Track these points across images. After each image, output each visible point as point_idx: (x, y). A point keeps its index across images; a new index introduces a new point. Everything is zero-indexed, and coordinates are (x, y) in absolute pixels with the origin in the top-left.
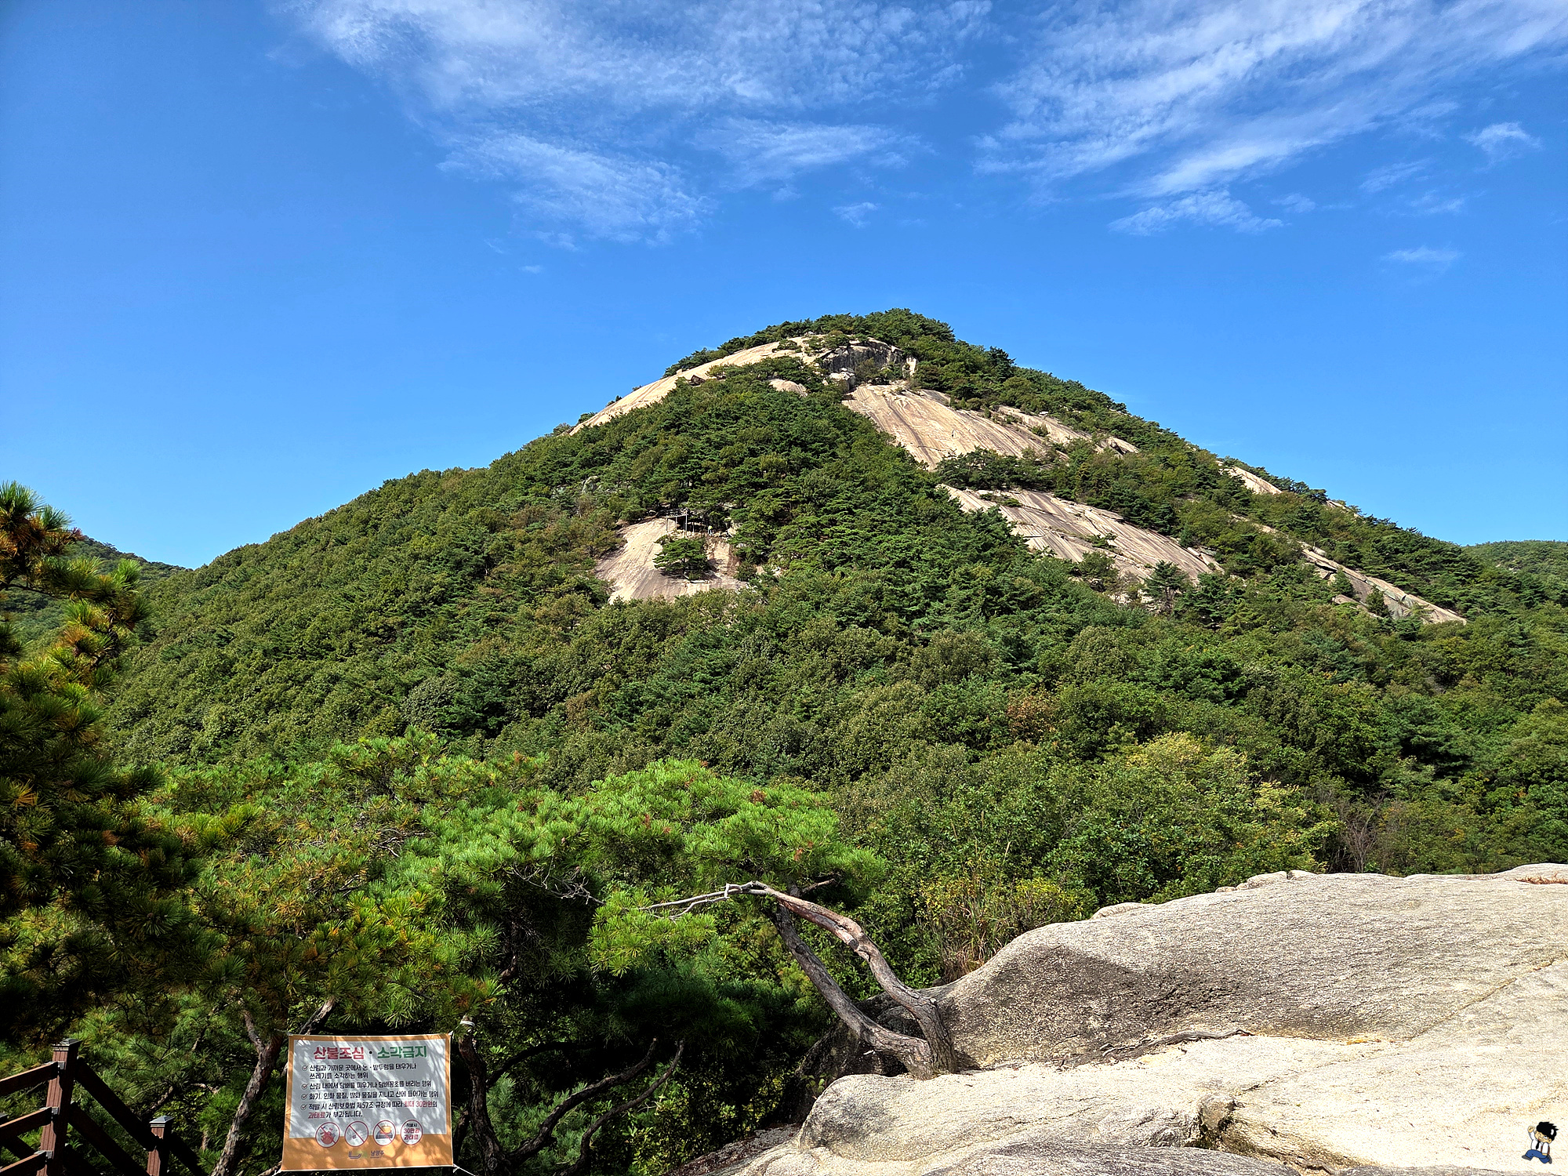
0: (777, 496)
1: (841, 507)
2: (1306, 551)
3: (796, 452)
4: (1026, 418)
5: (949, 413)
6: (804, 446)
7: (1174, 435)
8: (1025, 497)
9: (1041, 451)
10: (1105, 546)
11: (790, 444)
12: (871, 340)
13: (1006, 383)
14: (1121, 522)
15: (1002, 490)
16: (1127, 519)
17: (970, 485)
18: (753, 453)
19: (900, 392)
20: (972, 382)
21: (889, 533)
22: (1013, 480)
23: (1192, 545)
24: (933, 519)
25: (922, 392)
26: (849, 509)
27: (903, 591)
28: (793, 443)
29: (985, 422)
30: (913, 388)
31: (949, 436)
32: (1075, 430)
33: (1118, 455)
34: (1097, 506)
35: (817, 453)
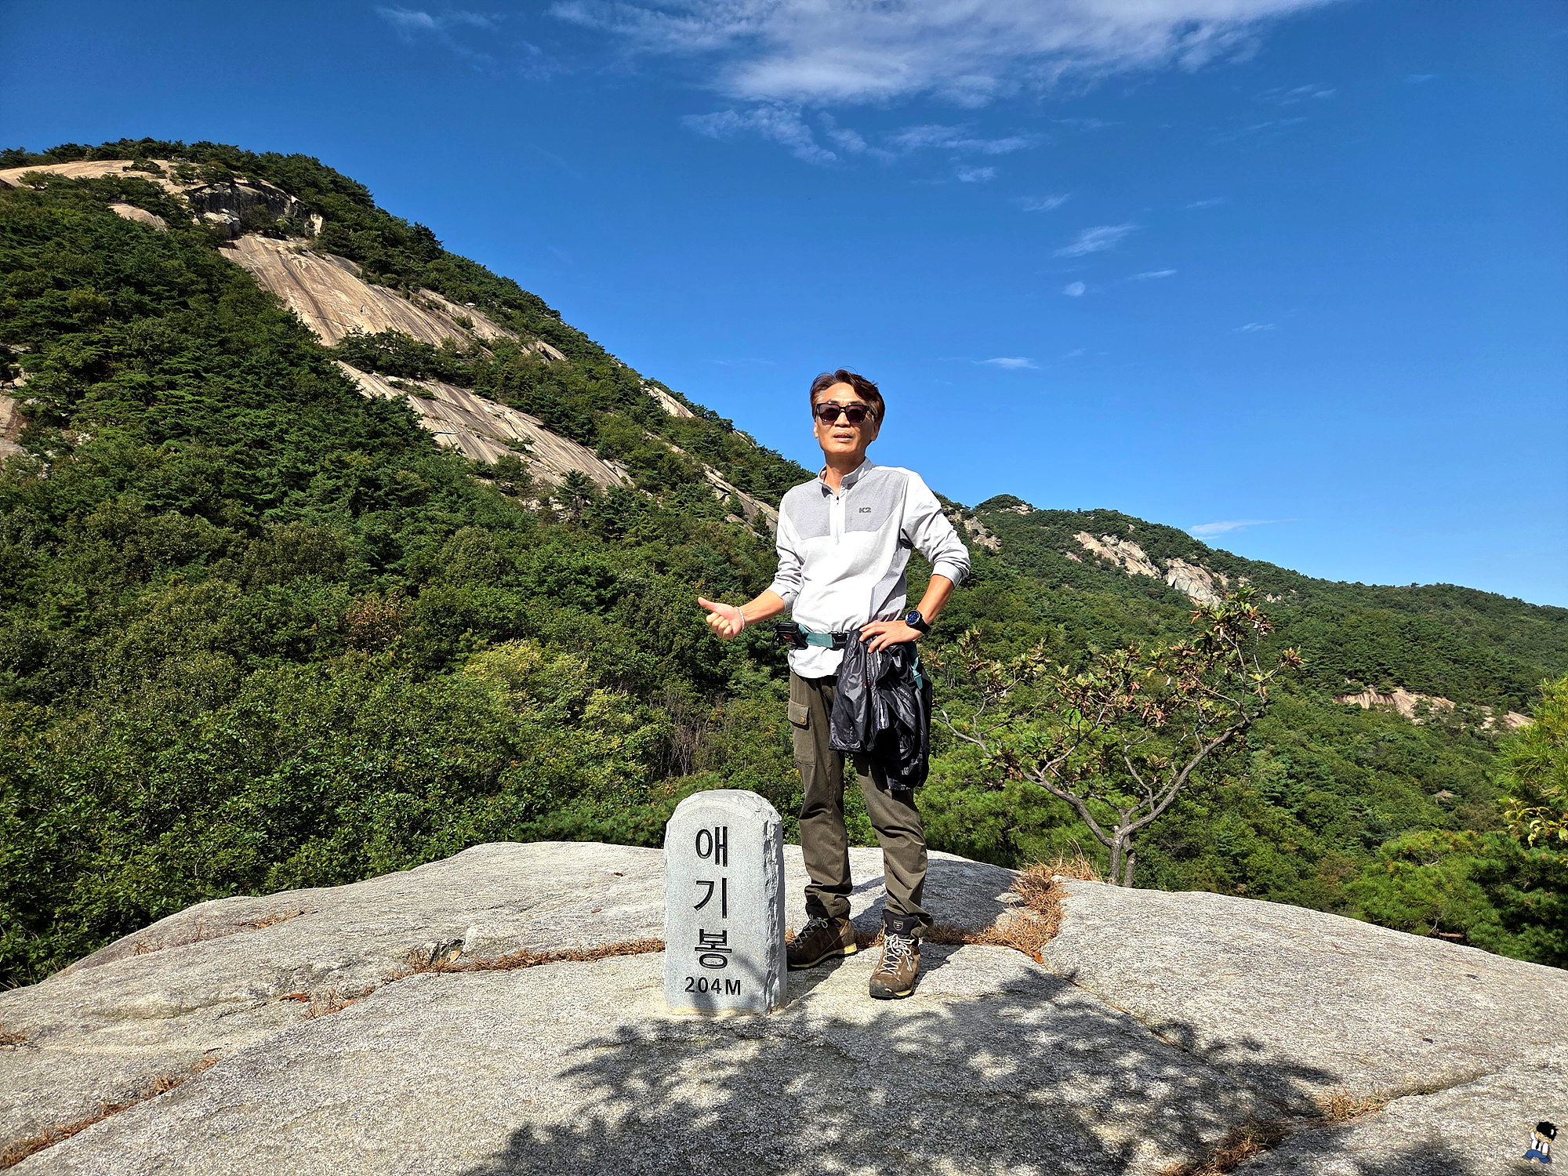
0: (92, 343)
1: (184, 368)
2: (708, 473)
3: (127, 293)
4: (450, 306)
5: (360, 286)
6: (141, 288)
7: (601, 349)
8: (441, 391)
9: (462, 343)
10: (523, 450)
11: (119, 281)
12: (264, 183)
13: (430, 265)
14: (541, 427)
15: (416, 379)
16: (547, 426)
17: (378, 369)
18: (60, 284)
19: (300, 251)
20: (390, 256)
21: (248, 406)
22: (430, 370)
23: (608, 458)
24: (315, 397)
25: (329, 257)
26: (195, 372)
27: (253, 475)
28: (127, 281)
29: (402, 303)
30: (317, 250)
31: (356, 310)
32: (502, 327)
33: (545, 361)
34: (518, 408)
35: (158, 298)
